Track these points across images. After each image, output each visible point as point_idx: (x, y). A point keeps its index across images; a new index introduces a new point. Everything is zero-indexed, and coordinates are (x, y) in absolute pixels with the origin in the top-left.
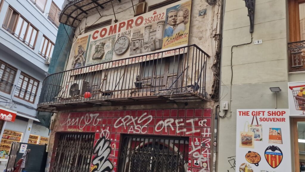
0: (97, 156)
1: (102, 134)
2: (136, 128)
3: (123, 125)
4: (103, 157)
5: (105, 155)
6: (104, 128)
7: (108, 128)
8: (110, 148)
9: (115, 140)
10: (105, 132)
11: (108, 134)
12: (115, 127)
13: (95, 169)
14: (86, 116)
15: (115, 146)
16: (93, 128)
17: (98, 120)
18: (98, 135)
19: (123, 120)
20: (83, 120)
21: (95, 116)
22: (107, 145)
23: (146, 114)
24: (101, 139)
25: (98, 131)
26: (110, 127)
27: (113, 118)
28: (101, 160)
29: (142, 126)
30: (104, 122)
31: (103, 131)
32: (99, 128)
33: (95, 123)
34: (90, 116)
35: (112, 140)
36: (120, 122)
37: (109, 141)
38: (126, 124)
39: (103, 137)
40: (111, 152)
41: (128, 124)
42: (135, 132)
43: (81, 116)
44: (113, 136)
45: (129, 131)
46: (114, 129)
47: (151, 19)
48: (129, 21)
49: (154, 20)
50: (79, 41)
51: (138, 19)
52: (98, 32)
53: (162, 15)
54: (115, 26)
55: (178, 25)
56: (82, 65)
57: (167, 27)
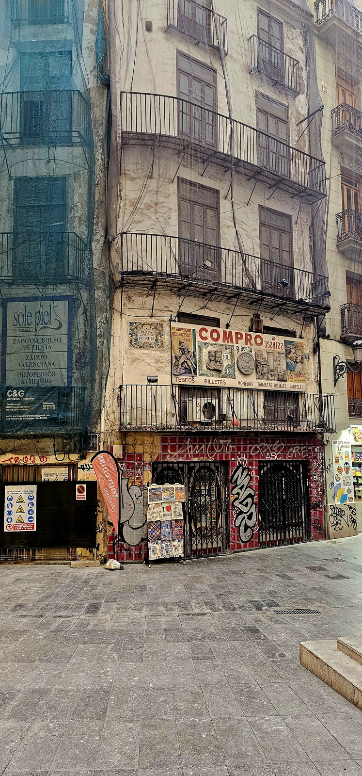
0: (237, 485)
1: (239, 462)
2: (272, 455)
3: (260, 452)
4: (243, 485)
5: (246, 483)
6: (240, 456)
7: (245, 455)
8: (250, 475)
9: (254, 467)
10: (242, 460)
11: (245, 462)
12: (252, 454)
13: (236, 499)
14: (214, 441)
15: (254, 474)
16: (227, 456)
17: (231, 446)
18: (234, 464)
19: (258, 447)
20: (212, 446)
21: (227, 443)
22: (245, 473)
23: (278, 441)
24: (238, 468)
25: (233, 459)
26: (246, 455)
27: (248, 445)
28: (241, 488)
29: (276, 453)
30: (239, 449)
31: (239, 459)
32: (234, 456)
33: (228, 451)
34: (219, 443)
35: (250, 467)
36: (256, 449)
37: (248, 468)
38: (262, 451)
39: (240, 465)
40: (251, 479)
41: (264, 451)
42: (271, 459)
43: (208, 442)
44: (251, 464)
45: (266, 457)
46: (251, 456)
47: (270, 344)
48: (246, 335)
49: (275, 347)
50: (174, 331)
51: (256, 337)
52: (206, 331)
53: (281, 345)
54: (230, 333)
55: (297, 362)
56: (193, 373)
57: (289, 361)
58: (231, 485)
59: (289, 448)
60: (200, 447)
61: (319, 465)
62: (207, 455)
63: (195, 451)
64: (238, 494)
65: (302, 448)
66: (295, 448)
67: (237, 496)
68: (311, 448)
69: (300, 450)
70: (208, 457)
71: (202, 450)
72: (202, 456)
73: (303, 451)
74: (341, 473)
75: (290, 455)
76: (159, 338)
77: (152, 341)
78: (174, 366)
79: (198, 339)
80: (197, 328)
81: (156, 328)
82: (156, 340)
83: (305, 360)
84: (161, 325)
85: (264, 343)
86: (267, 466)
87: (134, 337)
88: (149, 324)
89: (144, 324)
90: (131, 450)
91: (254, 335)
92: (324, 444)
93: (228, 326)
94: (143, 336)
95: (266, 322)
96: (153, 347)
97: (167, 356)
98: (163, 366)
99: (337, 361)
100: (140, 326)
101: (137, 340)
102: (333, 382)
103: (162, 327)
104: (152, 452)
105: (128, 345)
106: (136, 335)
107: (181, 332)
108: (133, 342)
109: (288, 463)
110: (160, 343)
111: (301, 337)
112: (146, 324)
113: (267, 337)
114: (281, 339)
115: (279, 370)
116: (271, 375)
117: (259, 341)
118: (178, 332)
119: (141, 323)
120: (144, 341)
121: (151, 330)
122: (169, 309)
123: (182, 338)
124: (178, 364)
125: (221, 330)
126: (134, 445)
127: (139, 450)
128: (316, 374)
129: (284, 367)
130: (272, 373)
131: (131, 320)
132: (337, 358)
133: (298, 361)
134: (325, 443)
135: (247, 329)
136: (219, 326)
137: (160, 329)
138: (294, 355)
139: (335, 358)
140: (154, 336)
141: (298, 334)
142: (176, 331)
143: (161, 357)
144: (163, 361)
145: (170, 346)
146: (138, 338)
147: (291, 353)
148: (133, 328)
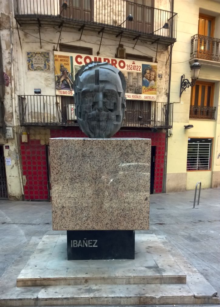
47: (131, 67)
48: (112, 60)
49: (134, 69)
50: (56, 58)
51: (120, 62)
52: (81, 57)
53: (139, 68)
54: (100, 59)
55: (151, 80)
56: (71, 88)
76: (47, 63)
77: (42, 66)
78: (57, 83)
79: (75, 63)
80: (74, 55)
81: (44, 56)
82: (45, 65)
85: (126, 67)
87: (31, 63)
88: (40, 53)
89: (37, 53)
91: (118, 60)
92: (168, 136)
93: (98, 53)
94: (36, 62)
95: (129, 50)
96: (43, 70)
97: (52, 76)
98: (50, 83)
100: (34, 55)
101: (32, 65)
103: (49, 55)
104: (45, 139)
105: (27, 68)
106: (32, 61)
107: (61, 58)
108: (30, 67)
110: (47, 67)
111: (156, 62)
112: (38, 53)
113: (128, 62)
114: (139, 63)
115: (136, 86)
117: (122, 64)
118: (59, 59)
119: (34, 53)
120: (37, 66)
121: (41, 57)
122: (53, 42)
124: (60, 81)
125: (92, 58)
126: (35, 135)
127: (38, 138)
128: (167, 89)
129: (140, 83)
130: (131, 88)
131: (28, 51)
132: (183, 77)
135: (114, 56)
136: (91, 54)
137: (47, 56)
140: (43, 62)
141: (154, 60)
143: (48, 76)
144: (50, 79)
145: (54, 69)
146: (33, 63)
148: (29, 56)
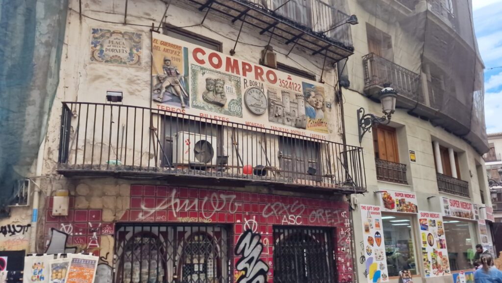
0: (243, 258)
1: (247, 226)
2: (290, 218)
3: (274, 214)
4: (252, 258)
5: (256, 254)
6: (248, 218)
7: (254, 217)
8: (262, 244)
9: (267, 233)
10: (251, 223)
11: (255, 226)
12: (264, 216)
13: (242, 277)
14: (212, 197)
15: (267, 242)
16: (230, 217)
17: (236, 204)
18: (239, 227)
19: (272, 207)
20: (208, 202)
21: (230, 199)
22: (255, 241)
23: (297, 202)
24: (245, 234)
25: (239, 221)
26: (256, 216)
27: (259, 203)
28: (250, 262)
29: (296, 216)
30: (247, 208)
31: (247, 222)
32: (240, 217)
33: (232, 209)
34: (219, 198)
35: (262, 233)
36: (269, 210)
37: (259, 235)
38: (277, 212)
39: (249, 230)
40: (263, 249)
41: (280, 213)
42: (289, 223)
43: (202, 196)
44: (262, 228)
45: (283, 221)
46: (263, 219)
47: (286, 83)
48: (256, 68)
49: (291, 88)
50: (157, 45)
51: (269, 73)
52: (204, 53)
53: (298, 87)
54: (236, 62)
55: (318, 109)
56: (183, 102)
57: (308, 105)
58: (236, 258)
59: (311, 211)
60: (191, 202)
61: (347, 233)
62: (201, 214)
63: (184, 207)
64: (245, 269)
65: (326, 212)
66: (318, 211)
67: (243, 272)
68: (336, 212)
69: (324, 214)
70: (203, 218)
71: (194, 207)
72: (193, 214)
73: (327, 216)
74: (372, 245)
75: (312, 219)
76: (135, 51)
77: (124, 56)
78: (155, 89)
79: (191, 60)
80: (192, 46)
81: (131, 39)
82: (131, 54)
83: (327, 109)
84: (139, 36)
85: (278, 82)
86: (284, 233)
87: (98, 47)
88: (121, 33)
89: (114, 32)
90: (82, 204)
91: (266, 69)
92: (352, 209)
93: (232, 52)
94: (112, 48)
95: (280, 59)
96: (125, 63)
97: (145, 76)
98: (139, 88)
99: (361, 115)
100: (108, 35)
101: (102, 51)
102: (357, 138)
103: (140, 38)
104: (116, 208)
105: (88, 57)
106: (102, 46)
107: (166, 48)
108: (96, 54)
109: (309, 231)
110: (136, 59)
111: (321, 82)
112: (117, 33)
113: (282, 75)
114: (298, 80)
115: (296, 115)
116: (287, 119)
117: (272, 77)
118: (162, 47)
119: (109, 31)
120: (111, 54)
121: (124, 41)
122: (151, 17)
123: (169, 56)
124: (161, 87)
125: (224, 56)
126: (88, 197)
127: (96, 204)
128: (340, 126)
129: (302, 111)
130: (289, 117)
131: (96, 25)
132: (361, 112)
133: (318, 107)
134: (353, 207)
135: (258, 61)
136: (220, 50)
137: (137, 40)
138: (314, 99)
139: (359, 111)
140: (128, 49)
141: (318, 78)
142: (159, 45)
143: (136, 76)
144: (139, 82)
145: (150, 64)
146: (104, 49)
147: (311, 97)
148: (96, 35)
